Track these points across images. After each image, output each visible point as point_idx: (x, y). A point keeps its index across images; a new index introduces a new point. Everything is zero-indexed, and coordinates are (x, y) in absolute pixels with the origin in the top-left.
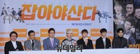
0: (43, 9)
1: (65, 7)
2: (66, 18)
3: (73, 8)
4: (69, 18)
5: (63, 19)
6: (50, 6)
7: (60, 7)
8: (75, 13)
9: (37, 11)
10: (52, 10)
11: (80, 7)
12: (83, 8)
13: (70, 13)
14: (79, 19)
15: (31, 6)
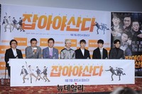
0: (43, 20)
1: (65, 17)
2: (65, 28)
3: (73, 19)
4: (69, 29)
5: (62, 29)
6: (50, 17)
7: (59, 18)
8: (74, 24)
9: (37, 21)
10: (52, 20)
11: (79, 18)
12: (82, 20)
13: (69, 24)
14: (78, 30)
15: (31, 16)
